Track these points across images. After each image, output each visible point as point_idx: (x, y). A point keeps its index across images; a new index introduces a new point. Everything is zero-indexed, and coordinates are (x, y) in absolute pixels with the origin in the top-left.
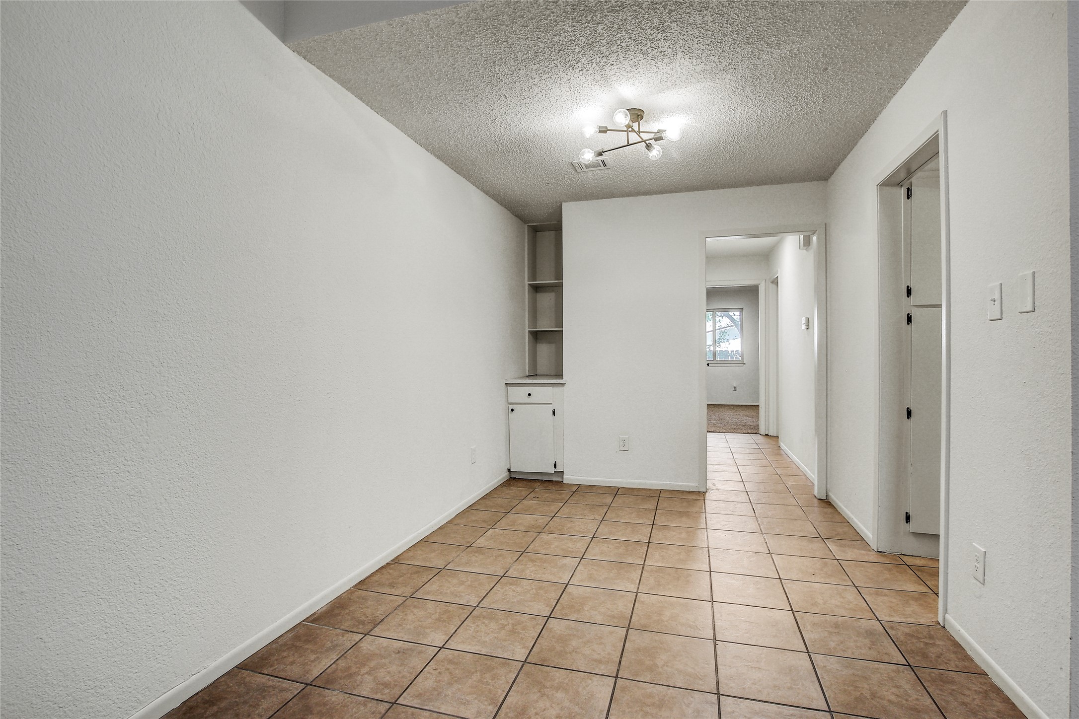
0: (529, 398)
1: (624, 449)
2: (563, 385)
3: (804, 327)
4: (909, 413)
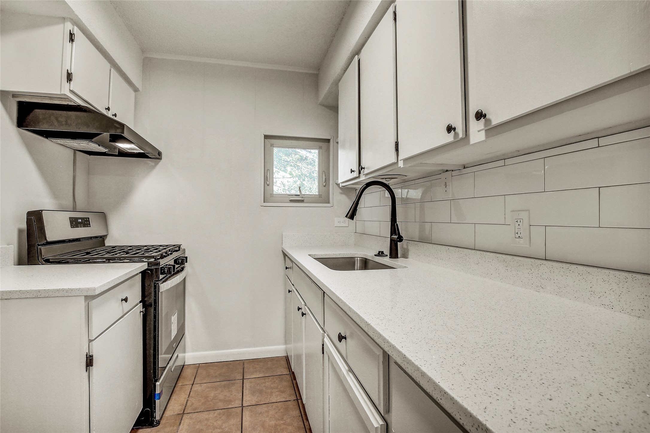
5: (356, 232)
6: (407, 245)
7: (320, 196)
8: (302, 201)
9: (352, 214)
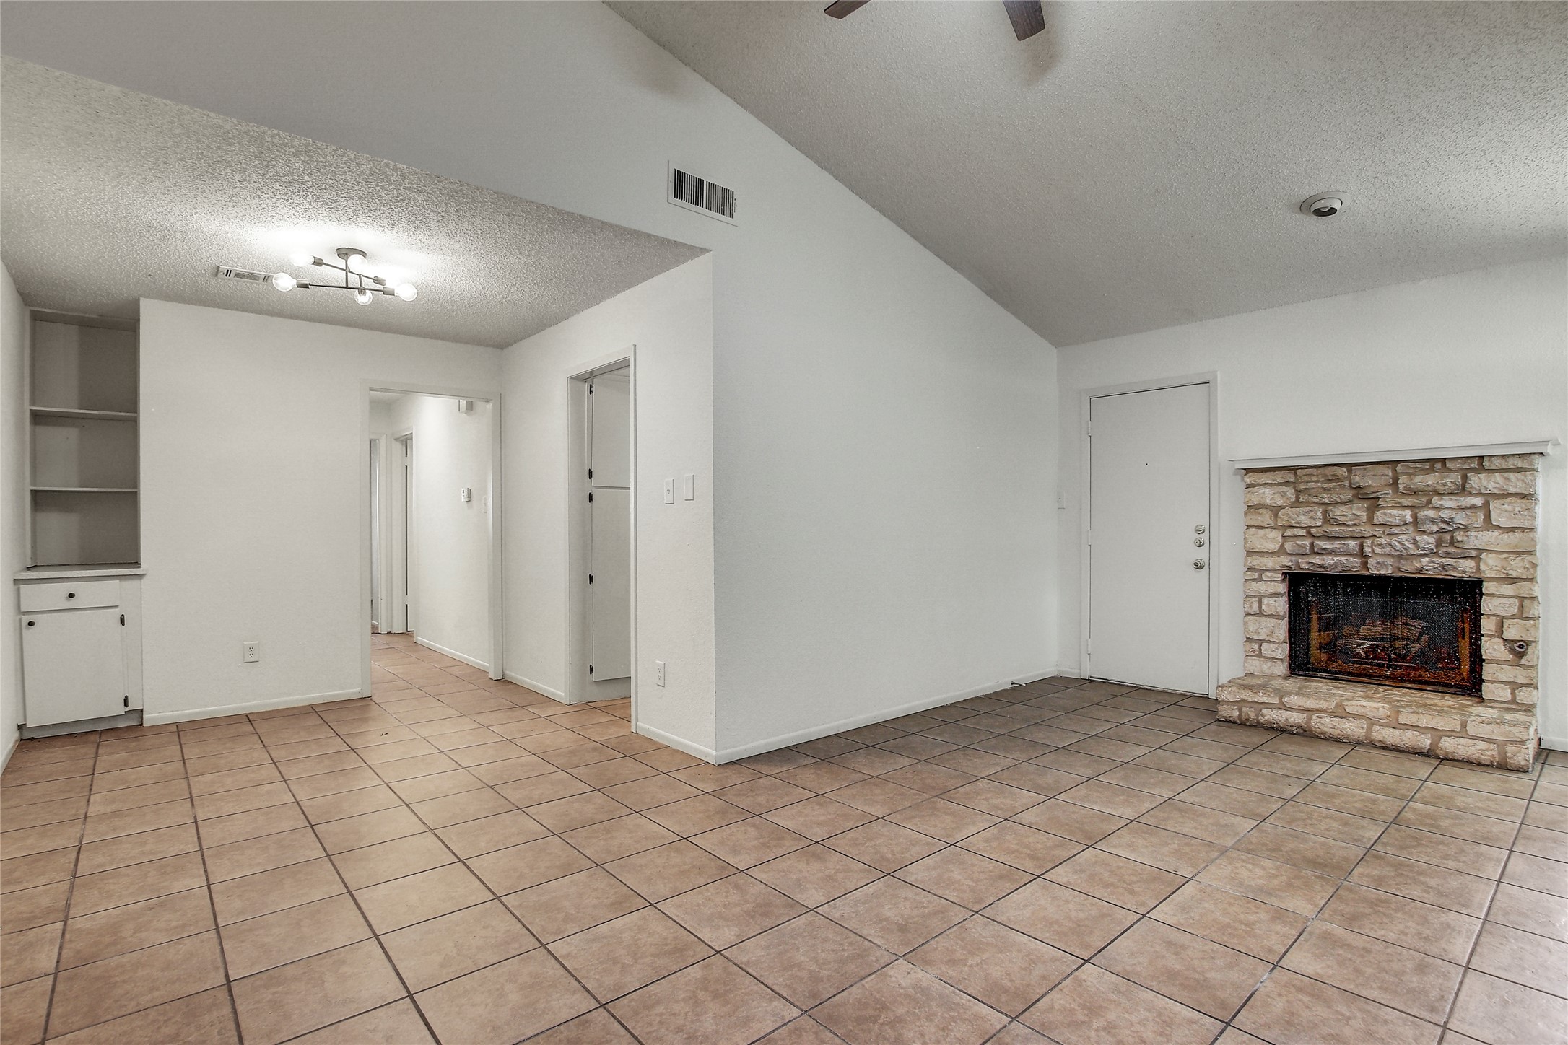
0: (69, 600)
1: (252, 660)
2: (140, 576)
3: (464, 499)
4: (591, 579)
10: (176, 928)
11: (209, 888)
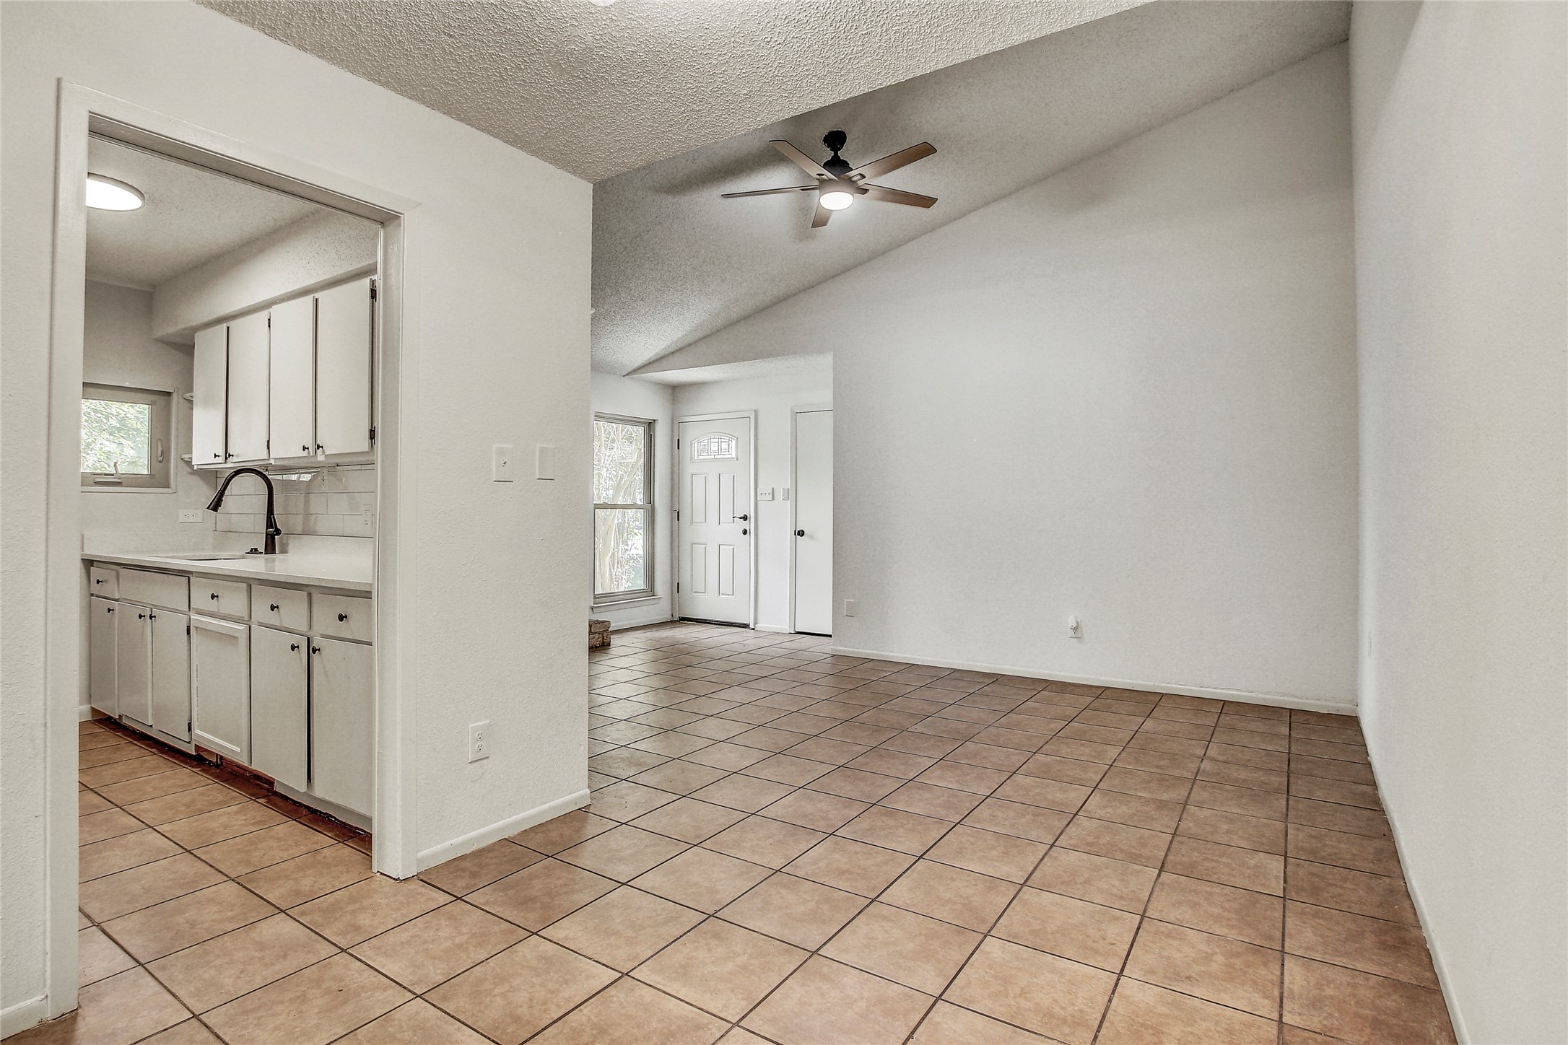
5: (216, 530)
6: (287, 540)
7: (152, 476)
8: (119, 484)
9: (216, 505)
10: (1174, 938)
11: (1122, 970)
